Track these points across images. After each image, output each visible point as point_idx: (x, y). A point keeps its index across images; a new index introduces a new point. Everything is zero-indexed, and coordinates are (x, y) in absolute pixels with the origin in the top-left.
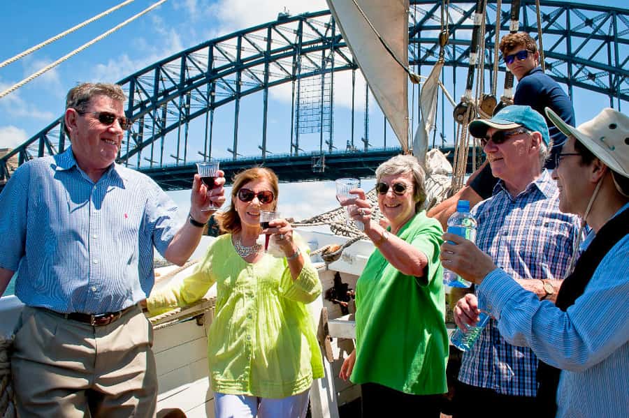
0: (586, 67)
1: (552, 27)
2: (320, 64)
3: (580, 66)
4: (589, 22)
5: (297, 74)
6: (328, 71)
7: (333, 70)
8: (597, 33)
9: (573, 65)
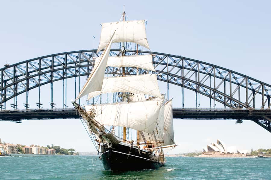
0: (174, 77)
1: (162, 62)
2: (74, 73)
3: (171, 77)
4: (175, 61)
5: (65, 76)
6: (78, 76)
7: (80, 75)
8: (177, 65)
9: (169, 76)
